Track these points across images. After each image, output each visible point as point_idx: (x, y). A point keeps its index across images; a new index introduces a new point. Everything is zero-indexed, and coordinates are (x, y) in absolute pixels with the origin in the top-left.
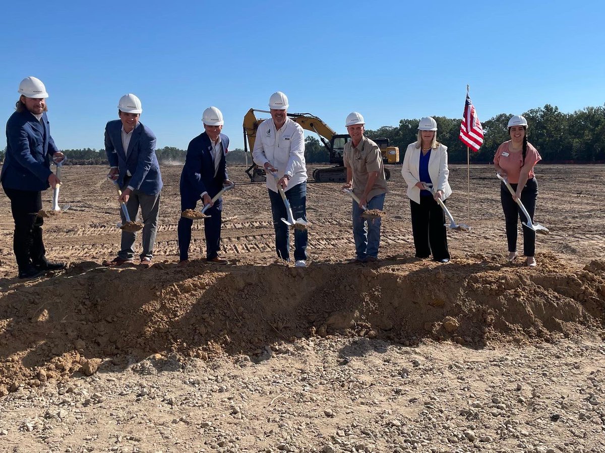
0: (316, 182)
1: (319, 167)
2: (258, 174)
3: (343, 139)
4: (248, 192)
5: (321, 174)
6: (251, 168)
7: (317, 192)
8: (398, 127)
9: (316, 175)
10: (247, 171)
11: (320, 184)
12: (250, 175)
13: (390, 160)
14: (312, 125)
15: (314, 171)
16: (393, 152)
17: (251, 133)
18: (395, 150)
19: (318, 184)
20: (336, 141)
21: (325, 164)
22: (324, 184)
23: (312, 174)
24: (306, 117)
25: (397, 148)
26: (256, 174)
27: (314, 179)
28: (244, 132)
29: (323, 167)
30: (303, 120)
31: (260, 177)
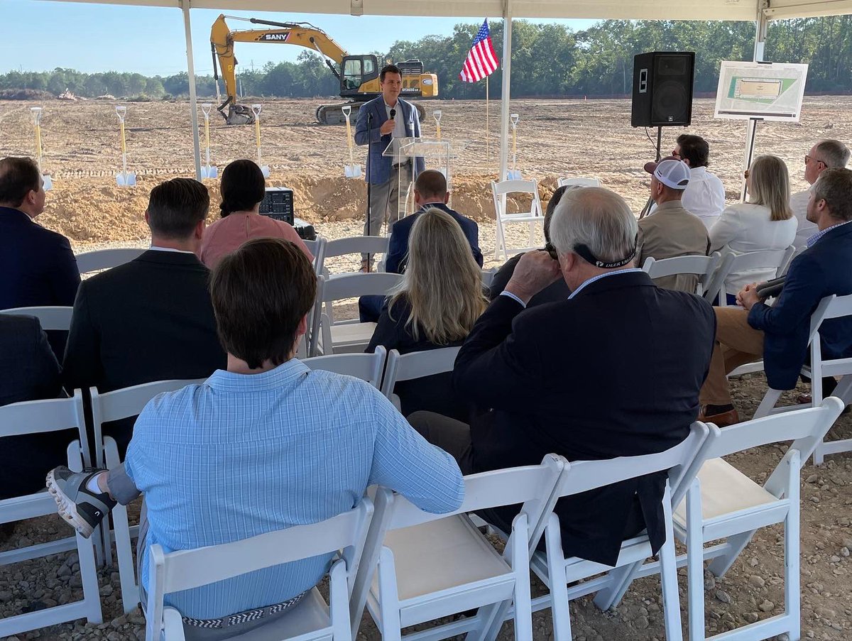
0: (320, 124)
1: (325, 103)
2: (237, 113)
3: (358, 62)
4: (228, 137)
5: (327, 113)
6: (225, 104)
7: (323, 137)
8: (452, 36)
9: (321, 115)
10: (219, 109)
11: (328, 127)
12: (223, 114)
13: (424, 93)
14: (312, 40)
15: (318, 110)
16: (428, 82)
17: (223, 50)
18: (431, 78)
19: (325, 127)
20: (348, 63)
21: (335, 99)
22: (333, 127)
23: (314, 113)
24: (303, 28)
25: (434, 76)
26: (234, 113)
27: (317, 121)
28: (213, 50)
29: (331, 103)
30: (298, 32)
31: (239, 117)
